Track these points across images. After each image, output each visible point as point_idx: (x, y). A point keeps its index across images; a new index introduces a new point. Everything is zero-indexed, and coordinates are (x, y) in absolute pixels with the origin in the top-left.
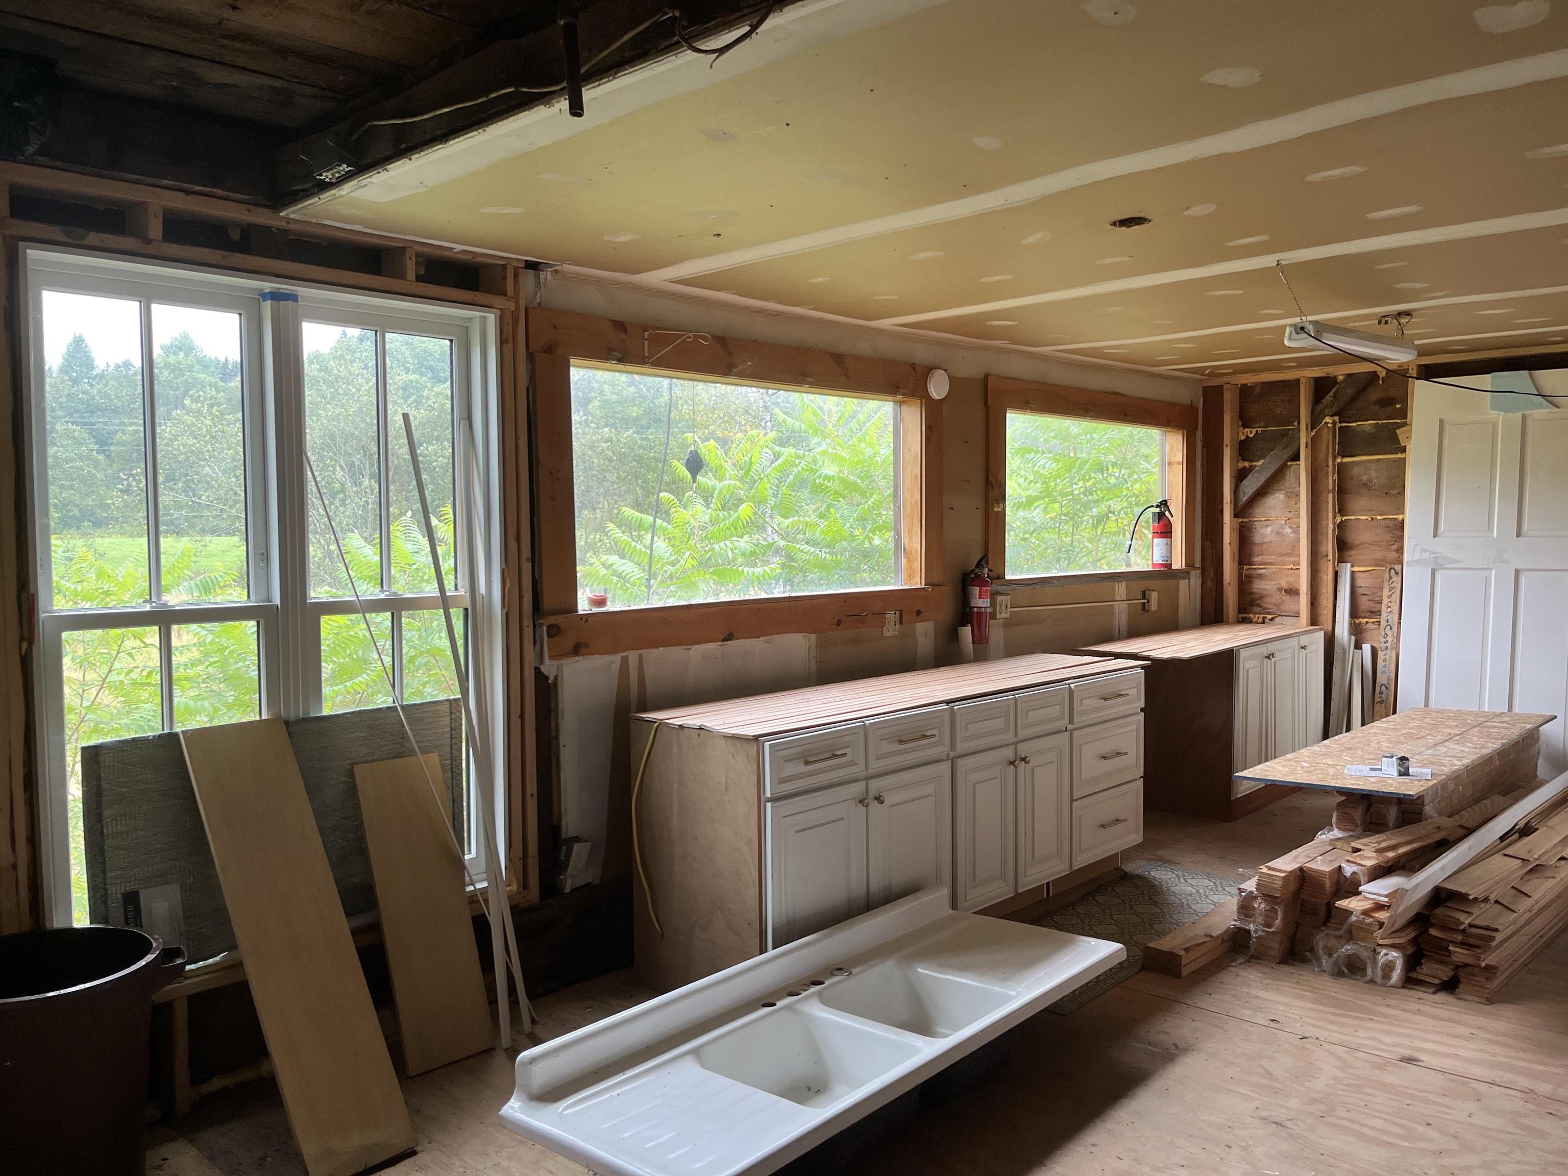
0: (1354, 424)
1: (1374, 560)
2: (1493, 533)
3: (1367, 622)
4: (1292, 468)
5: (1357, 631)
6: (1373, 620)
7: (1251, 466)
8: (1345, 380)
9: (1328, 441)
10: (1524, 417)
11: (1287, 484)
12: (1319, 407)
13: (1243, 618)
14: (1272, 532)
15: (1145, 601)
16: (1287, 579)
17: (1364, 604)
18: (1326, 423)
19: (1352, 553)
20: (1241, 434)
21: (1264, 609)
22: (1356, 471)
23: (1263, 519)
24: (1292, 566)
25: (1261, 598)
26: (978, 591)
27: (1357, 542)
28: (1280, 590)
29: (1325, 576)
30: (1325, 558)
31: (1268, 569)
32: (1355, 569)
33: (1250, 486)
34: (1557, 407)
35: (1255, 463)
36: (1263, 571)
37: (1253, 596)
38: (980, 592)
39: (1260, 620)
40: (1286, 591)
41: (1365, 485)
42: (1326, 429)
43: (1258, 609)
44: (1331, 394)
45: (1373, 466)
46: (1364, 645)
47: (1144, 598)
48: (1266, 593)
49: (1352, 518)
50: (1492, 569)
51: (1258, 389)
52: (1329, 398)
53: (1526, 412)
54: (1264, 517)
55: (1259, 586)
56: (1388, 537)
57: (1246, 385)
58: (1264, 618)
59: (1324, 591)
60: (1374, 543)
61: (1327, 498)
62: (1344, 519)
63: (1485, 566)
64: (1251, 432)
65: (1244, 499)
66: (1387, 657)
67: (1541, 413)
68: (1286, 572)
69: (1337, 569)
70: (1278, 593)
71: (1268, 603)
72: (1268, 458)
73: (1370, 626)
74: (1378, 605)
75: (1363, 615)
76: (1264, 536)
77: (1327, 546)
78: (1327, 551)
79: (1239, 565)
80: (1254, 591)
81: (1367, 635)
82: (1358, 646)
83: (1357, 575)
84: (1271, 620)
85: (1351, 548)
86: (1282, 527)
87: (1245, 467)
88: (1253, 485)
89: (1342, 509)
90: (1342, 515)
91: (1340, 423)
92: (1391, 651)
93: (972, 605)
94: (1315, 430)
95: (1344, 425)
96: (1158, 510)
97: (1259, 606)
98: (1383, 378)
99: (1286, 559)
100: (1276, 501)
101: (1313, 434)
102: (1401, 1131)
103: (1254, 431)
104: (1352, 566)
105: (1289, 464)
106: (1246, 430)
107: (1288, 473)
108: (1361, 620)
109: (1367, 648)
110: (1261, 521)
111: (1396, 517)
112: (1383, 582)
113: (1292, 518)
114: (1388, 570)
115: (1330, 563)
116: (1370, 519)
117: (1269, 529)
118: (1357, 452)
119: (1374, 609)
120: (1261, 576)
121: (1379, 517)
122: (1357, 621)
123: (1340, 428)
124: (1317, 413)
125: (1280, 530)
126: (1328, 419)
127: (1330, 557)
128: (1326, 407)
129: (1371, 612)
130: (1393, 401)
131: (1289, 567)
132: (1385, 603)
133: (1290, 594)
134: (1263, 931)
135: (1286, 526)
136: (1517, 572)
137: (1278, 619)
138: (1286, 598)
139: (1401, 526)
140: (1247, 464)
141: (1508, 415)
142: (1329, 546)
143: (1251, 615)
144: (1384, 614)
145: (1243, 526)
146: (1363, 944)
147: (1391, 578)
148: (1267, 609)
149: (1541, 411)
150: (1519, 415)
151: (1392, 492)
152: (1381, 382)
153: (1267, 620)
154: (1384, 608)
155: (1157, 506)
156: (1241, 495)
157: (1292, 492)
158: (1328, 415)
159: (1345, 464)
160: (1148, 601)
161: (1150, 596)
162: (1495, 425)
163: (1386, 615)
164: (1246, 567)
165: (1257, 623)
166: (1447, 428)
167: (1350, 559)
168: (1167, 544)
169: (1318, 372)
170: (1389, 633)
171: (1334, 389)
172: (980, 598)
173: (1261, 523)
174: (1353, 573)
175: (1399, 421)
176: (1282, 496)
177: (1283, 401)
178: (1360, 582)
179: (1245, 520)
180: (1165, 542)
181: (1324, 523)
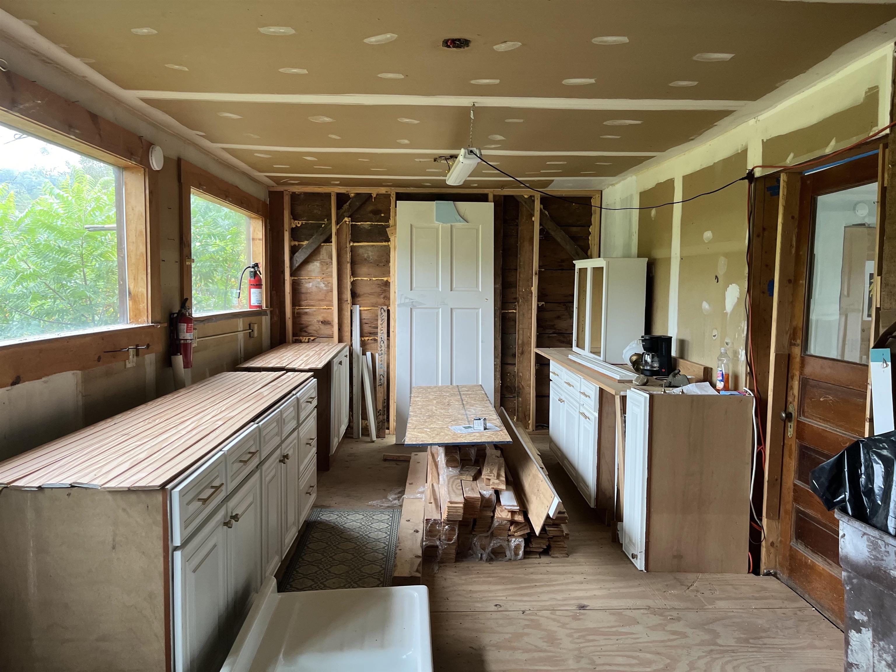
0: (359, 223)
1: (371, 303)
2: (439, 288)
3: (368, 339)
4: (324, 247)
5: (363, 344)
6: (372, 338)
7: (299, 245)
8: (354, 197)
9: (347, 233)
10: (451, 226)
11: (321, 257)
12: (342, 211)
13: (296, 340)
14: (313, 285)
15: (251, 331)
16: (322, 315)
17: (367, 328)
18: (346, 221)
19: (359, 299)
20: (293, 224)
21: (309, 333)
22: (361, 251)
23: (307, 278)
24: (325, 307)
25: (307, 327)
26: (185, 327)
27: (361, 293)
28: (318, 321)
29: (346, 313)
30: (346, 302)
31: (310, 309)
32: (362, 308)
33: (300, 257)
34: (468, 222)
35: (302, 243)
36: (308, 310)
37: (301, 326)
38: (187, 327)
39: (306, 341)
40: (322, 322)
41: (366, 259)
42: (345, 225)
43: (305, 334)
44: (348, 204)
45: (370, 249)
46: (367, 353)
47: (250, 329)
48: (310, 323)
49: (359, 278)
50: (440, 308)
51: (302, 196)
52: (346, 206)
53: (452, 224)
54: (308, 276)
55: (305, 319)
56: (378, 290)
57: (295, 193)
58: (309, 339)
59: (346, 322)
60: (372, 294)
61: (347, 266)
62: (355, 279)
63: (436, 307)
64: (299, 223)
65: (297, 265)
66: (382, 359)
67: (460, 224)
68: (322, 311)
69: (352, 308)
70: (317, 323)
71: (311, 329)
72: (311, 240)
73: (369, 341)
74: (376, 329)
75: (366, 335)
76: (307, 289)
77: (347, 295)
78: (347, 298)
79: (293, 306)
80: (303, 322)
81: (368, 347)
82: (364, 354)
83: (363, 312)
84: (313, 340)
85: (359, 296)
86: (319, 283)
87: (295, 245)
88: (302, 257)
89: (353, 274)
90: (354, 277)
91: (352, 222)
92: (384, 355)
93: (181, 338)
94: (339, 225)
95: (354, 223)
96: (252, 270)
97: (306, 332)
98: (374, 198)
99: (321, 303)
100: (315, 267)
101: (338, 227)
102: (635, 661)
103: (300, 222)
104: (360, 307)
105: (322, 244)
106: (296, 221)
107: (321, 250)
108: (365, 338)
109: (369, 354)
110: (305, 279)
111: (383, 278)
112: (377, 316)
113: (325, 278)
114: (380, 309)
115: (349, 305)
116: (369, 280)
117: (311, 284)
118: (361, 240)
119: (372, 332)
120: (306, 313)
121: (374, 279)
122: (363, 339)
123: (351, 225)
124: (340, 215)
125: (318, 285)
126: (346, 219)
127: (349, 302)
128: (345, 212)
129: (370, 333)
130: (380, 212)
131: (324, 308)
132: (379, 328)
133: (325, 324)
134: (446, 544)
135: (321, 283)
136: (451, 309)
137: (317, 340)
138: (322, 327)
139: (387, 284)
140: (297, 243)
141: (445, 225)
142: (348, 295)
143: (301, 338)
144: (379, 334)
145: (294, 282)
146: (502, 538)
147: (382, 313)
148: (311, 333)
149: (460, 223)
150: (449, 225)
151: (380, 264)
152: (373, 200)
153: (310, 340)
154: (379, 331)
155: (253, 267)
156: (295, 262)
157: (324, 262)
158: (346, 217)
159: (356, 246)
160: (253, 331)
161: (254, 327)
162: (437, 230)
163: (380, 335)
164: (297, 308)
165: (305, 342)
166: (414, 230)
167: (358, 302)
168: (260, 293)
169: (342, 190)
170: (383, 345)
171: (349, 202)
172: (187, 332)
173: (306, 280)
174: (360, 310)
175: (383, 224)
176: (318, 264)
177: (317, 206)
178: (364, 316)
179: (296, 278)
180: (259, 292)
181: (345, 281)
